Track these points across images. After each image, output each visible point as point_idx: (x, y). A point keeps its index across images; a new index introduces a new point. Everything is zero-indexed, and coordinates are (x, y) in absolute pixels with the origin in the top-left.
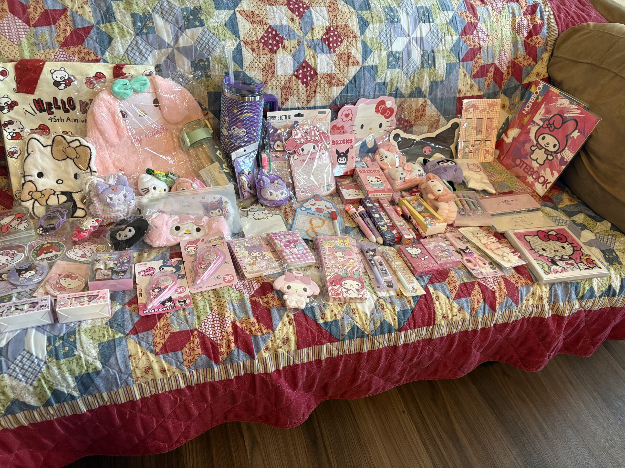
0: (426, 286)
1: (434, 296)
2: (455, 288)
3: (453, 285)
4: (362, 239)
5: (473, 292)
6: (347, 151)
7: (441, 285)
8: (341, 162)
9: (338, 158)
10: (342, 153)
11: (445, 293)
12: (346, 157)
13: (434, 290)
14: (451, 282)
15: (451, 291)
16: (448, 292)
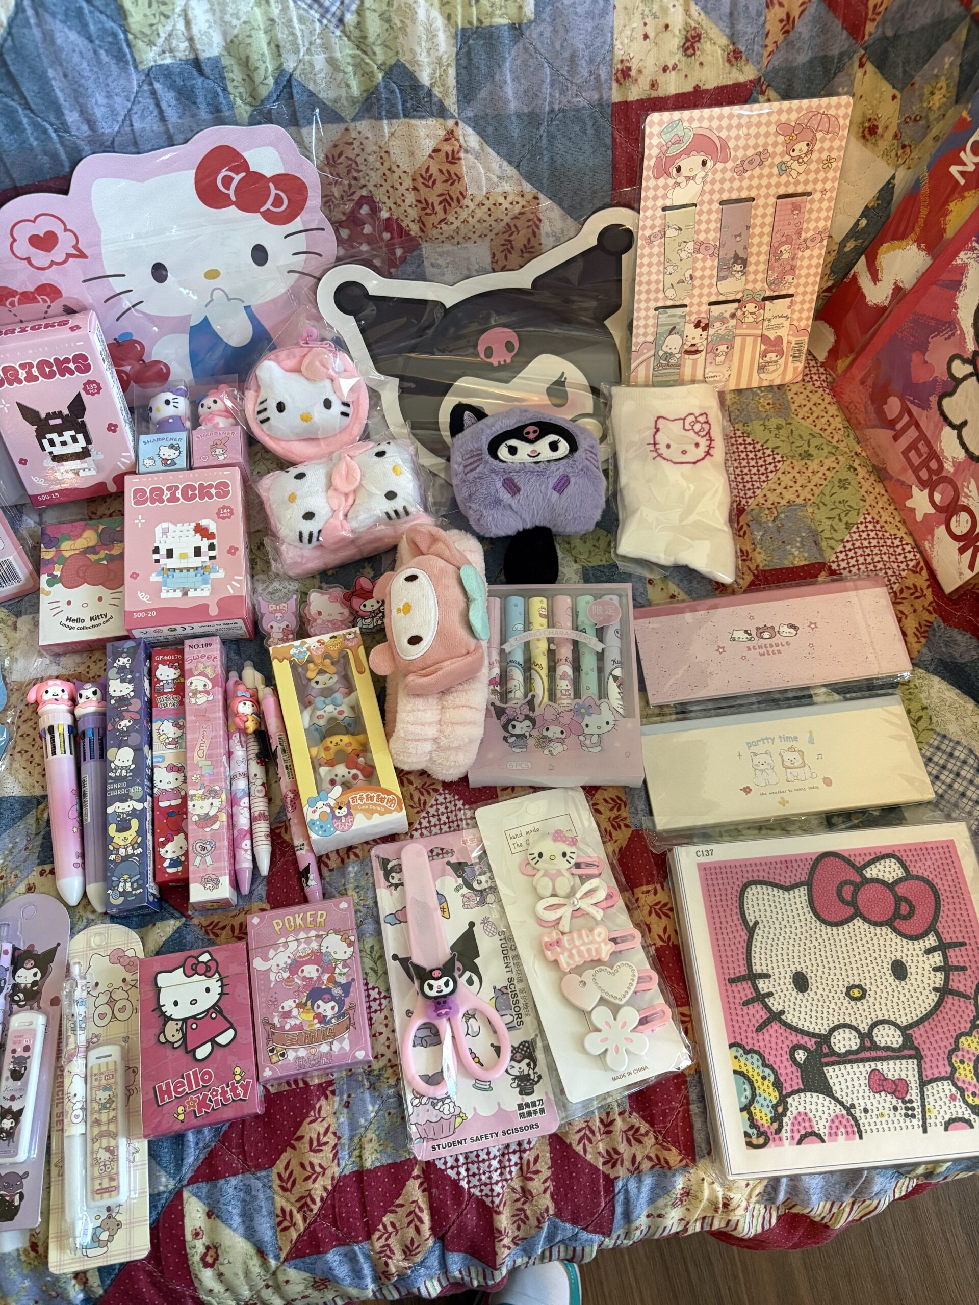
0: (178, 1196)
1: (197, 1248)
2: (304, 1204)
3: (299, 1190)
4: (34, 877)
5: (386, 1219)
6: (77, 406)
7: (248, 1190)
8: (58, 450)
9: (40, 436)
10: (50, 416)
11: (250, 1234)
12: (82, 428)
13: (209, 1215)
14: (298, 1172)
15: (283, 1221)
16: (265, 1228)
